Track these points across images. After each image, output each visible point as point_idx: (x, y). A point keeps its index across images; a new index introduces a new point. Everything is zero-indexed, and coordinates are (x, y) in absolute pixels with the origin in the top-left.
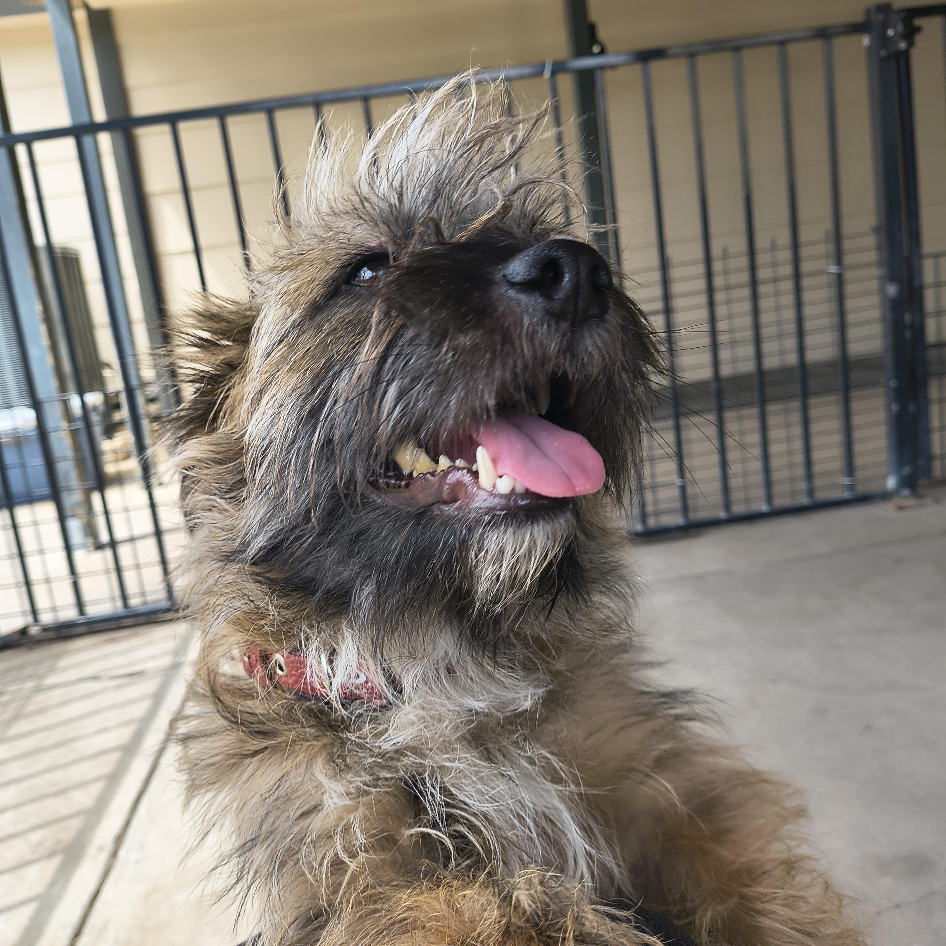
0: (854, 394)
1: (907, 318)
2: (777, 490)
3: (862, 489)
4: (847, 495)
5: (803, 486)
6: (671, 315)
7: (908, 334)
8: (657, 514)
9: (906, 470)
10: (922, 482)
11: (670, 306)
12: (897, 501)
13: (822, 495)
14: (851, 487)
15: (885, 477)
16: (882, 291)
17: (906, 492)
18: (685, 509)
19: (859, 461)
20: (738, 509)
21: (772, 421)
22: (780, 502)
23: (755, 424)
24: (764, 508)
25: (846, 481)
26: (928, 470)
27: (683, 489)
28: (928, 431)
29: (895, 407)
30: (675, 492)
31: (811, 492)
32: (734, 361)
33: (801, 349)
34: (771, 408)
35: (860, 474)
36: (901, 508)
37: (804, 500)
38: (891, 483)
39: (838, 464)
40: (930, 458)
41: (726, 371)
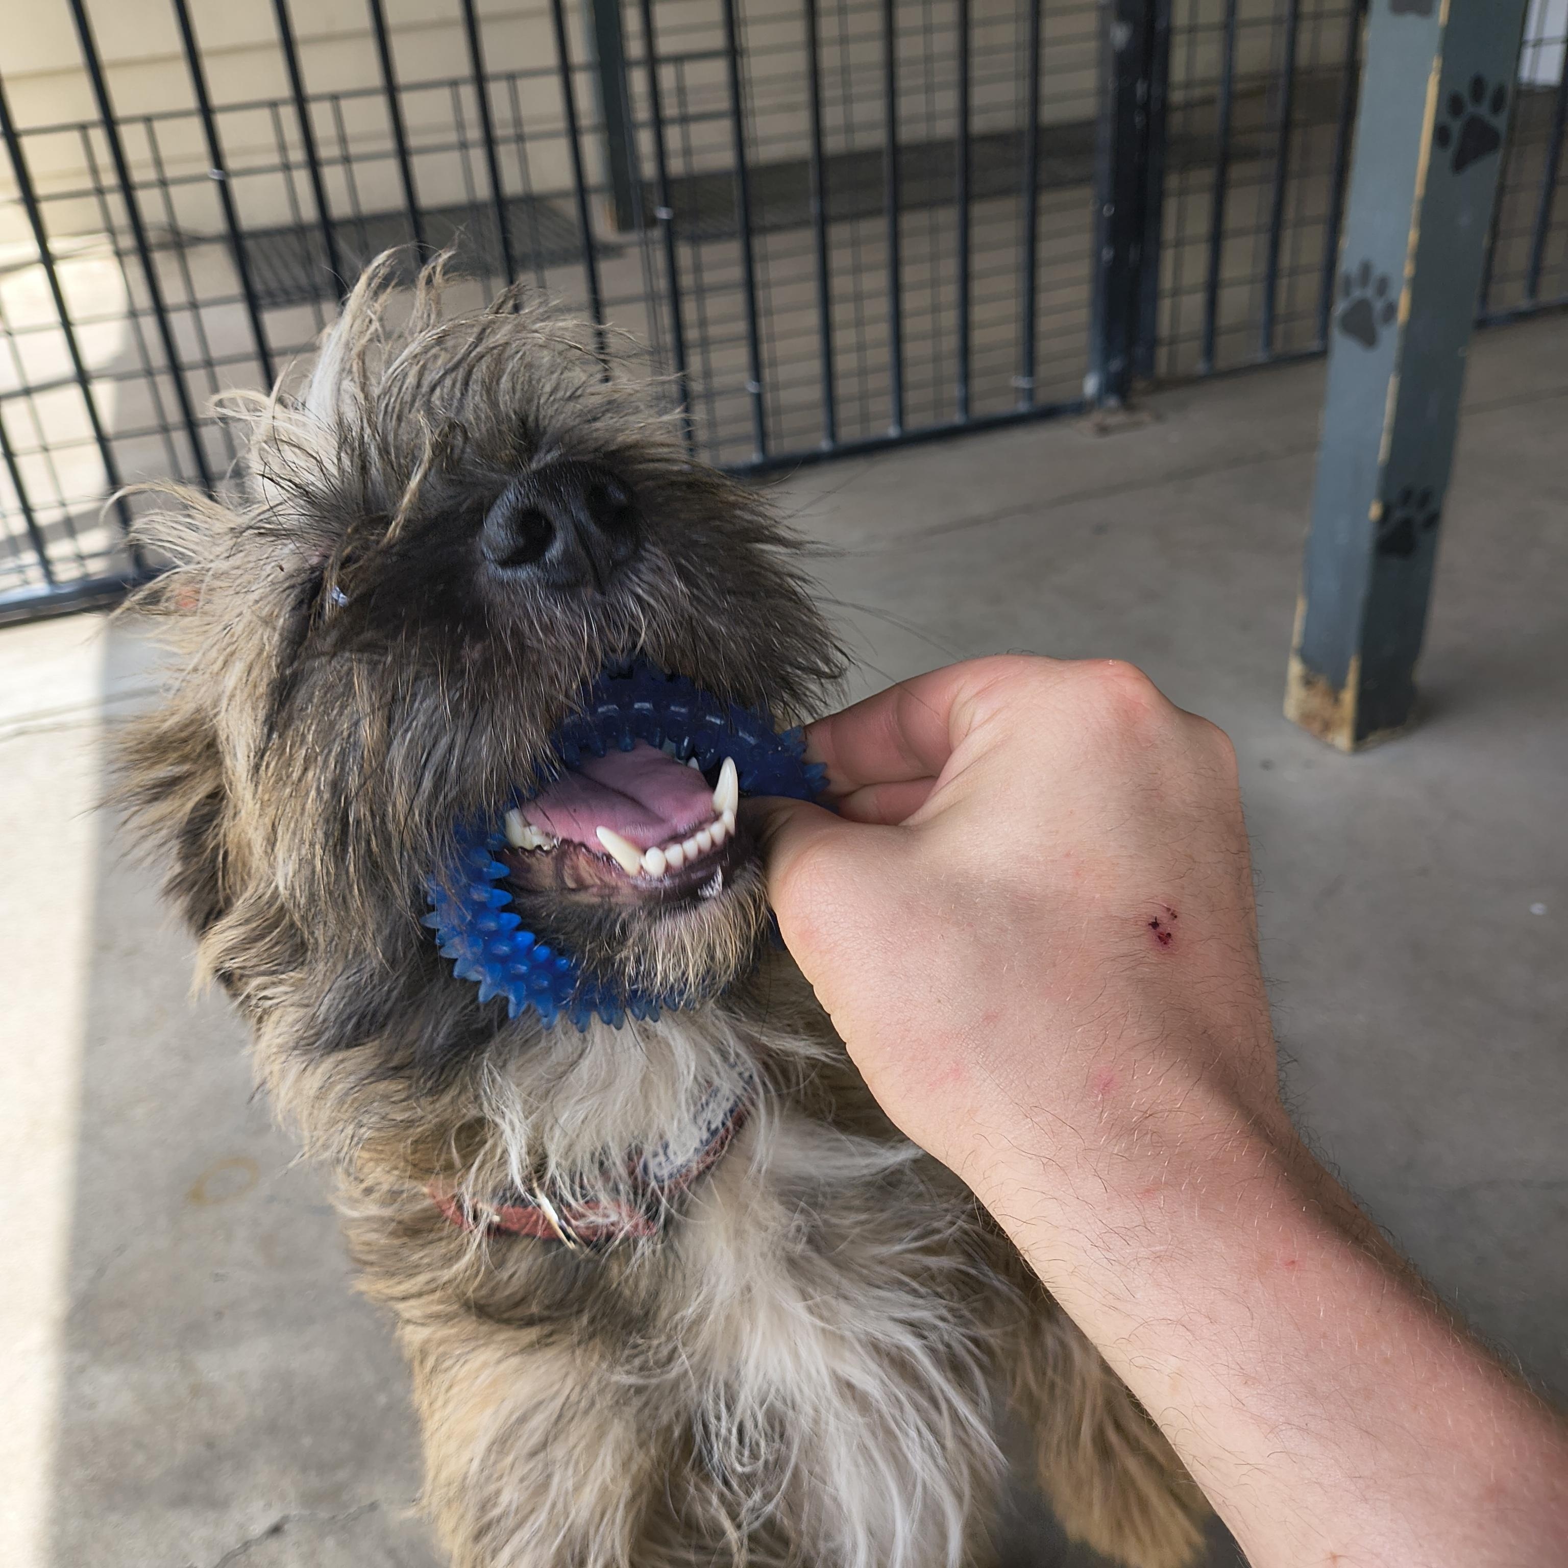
0: (1046, 199)
1: (1140, 89)
2: (912, 398)
3: (1045, 397)
4: (1022, 407)
5: (954, 391)
6: (739, 59)
7: (1139, 120)
8: (713, 445)
9: (1116, 365)
10: (1139, 384)
11: (737, 42)
12: (1097, 417)
13: (983, 408)
14: (1030, 394)
15: (1081, 376)
16: (1103, 34)
17: (1112, 402)
18: (762, 436)
19: (1044, 347)
20: (849, 433)
21: (909, 248)
22: (916, 421)
23: (880, 253)
24: (892, 432)
25: (1022, 382)
26: (1150, 363)
27: (759, 399)
28: (1155, 296)
29: (1107, 254)
30: (746, 405)
31: (966, 403)
32: (849, 128)
33: (965, 111)
34: (909, 221)
35: (1043, 370)
36: (1103, 430)
37: (957, 418)
38: (1091, 385)
39: (1013, 354)
40: (1153, 343)
41: (834, 144)
